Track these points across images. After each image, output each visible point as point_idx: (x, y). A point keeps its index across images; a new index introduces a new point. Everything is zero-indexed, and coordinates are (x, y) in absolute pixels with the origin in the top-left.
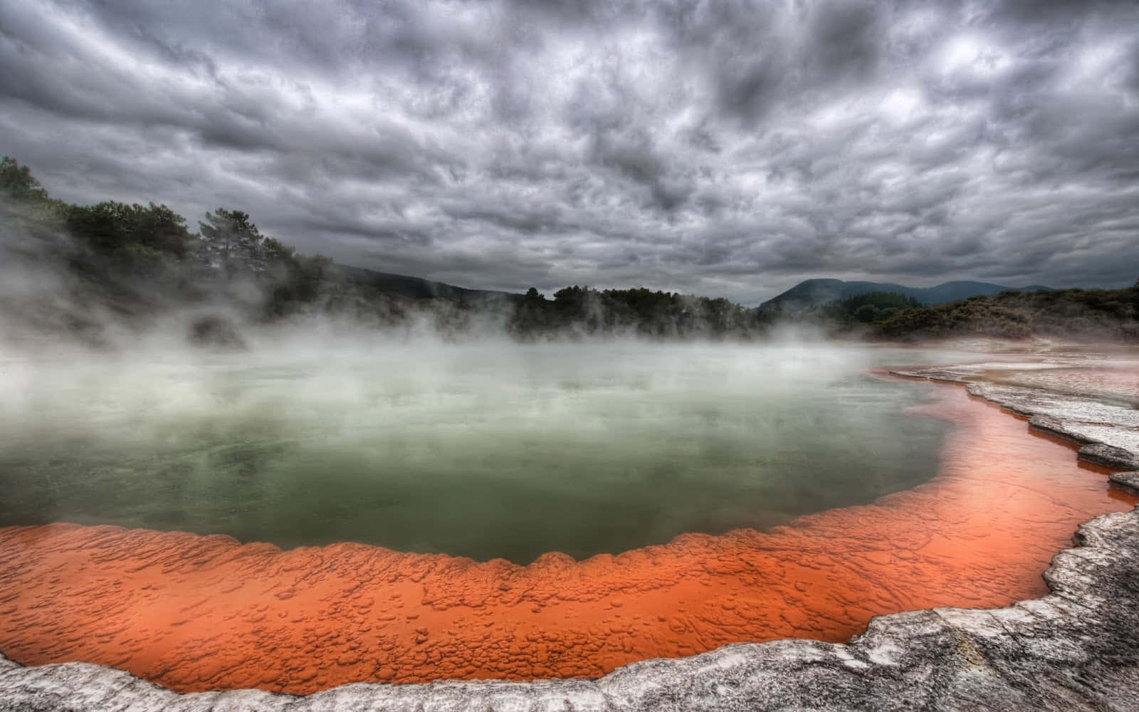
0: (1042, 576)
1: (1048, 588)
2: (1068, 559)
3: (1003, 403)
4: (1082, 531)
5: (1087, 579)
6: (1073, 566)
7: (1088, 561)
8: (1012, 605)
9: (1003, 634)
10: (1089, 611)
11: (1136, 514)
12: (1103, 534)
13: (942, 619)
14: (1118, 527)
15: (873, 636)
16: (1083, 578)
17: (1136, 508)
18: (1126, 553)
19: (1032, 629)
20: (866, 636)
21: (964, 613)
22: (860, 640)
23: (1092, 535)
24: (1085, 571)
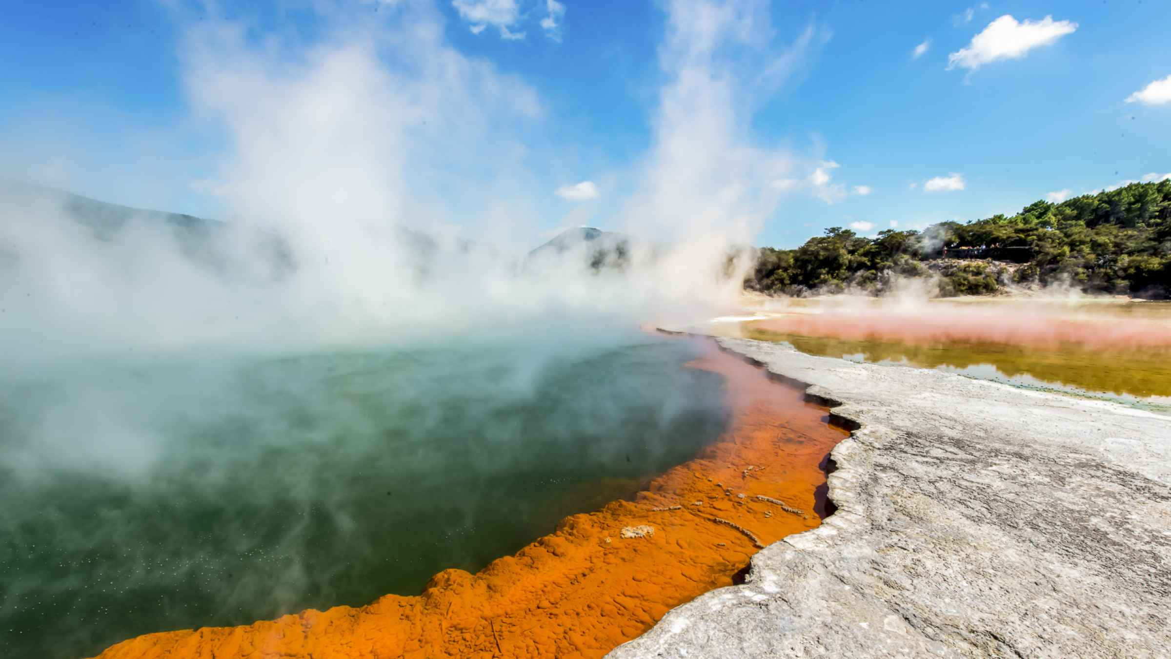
1: (833, 506)
2: (833, 481)
4: (832, 458)
5: (851, 494)
6: (840, 486)
7: (846, 480)
9: (827, 547)
10: (860, 517)
11: (854, 439)
12: (844, 457)
13: (791, 545)
14: (850, 451)
15: (759, 572)
16: (848, 494)
17: (852, 435)
18: (861, 470)
19: (840, 539)
20: (755, 573)
21: (800, 537)
22: (752, 578)
23: (839, 459)
24: (847, 488)
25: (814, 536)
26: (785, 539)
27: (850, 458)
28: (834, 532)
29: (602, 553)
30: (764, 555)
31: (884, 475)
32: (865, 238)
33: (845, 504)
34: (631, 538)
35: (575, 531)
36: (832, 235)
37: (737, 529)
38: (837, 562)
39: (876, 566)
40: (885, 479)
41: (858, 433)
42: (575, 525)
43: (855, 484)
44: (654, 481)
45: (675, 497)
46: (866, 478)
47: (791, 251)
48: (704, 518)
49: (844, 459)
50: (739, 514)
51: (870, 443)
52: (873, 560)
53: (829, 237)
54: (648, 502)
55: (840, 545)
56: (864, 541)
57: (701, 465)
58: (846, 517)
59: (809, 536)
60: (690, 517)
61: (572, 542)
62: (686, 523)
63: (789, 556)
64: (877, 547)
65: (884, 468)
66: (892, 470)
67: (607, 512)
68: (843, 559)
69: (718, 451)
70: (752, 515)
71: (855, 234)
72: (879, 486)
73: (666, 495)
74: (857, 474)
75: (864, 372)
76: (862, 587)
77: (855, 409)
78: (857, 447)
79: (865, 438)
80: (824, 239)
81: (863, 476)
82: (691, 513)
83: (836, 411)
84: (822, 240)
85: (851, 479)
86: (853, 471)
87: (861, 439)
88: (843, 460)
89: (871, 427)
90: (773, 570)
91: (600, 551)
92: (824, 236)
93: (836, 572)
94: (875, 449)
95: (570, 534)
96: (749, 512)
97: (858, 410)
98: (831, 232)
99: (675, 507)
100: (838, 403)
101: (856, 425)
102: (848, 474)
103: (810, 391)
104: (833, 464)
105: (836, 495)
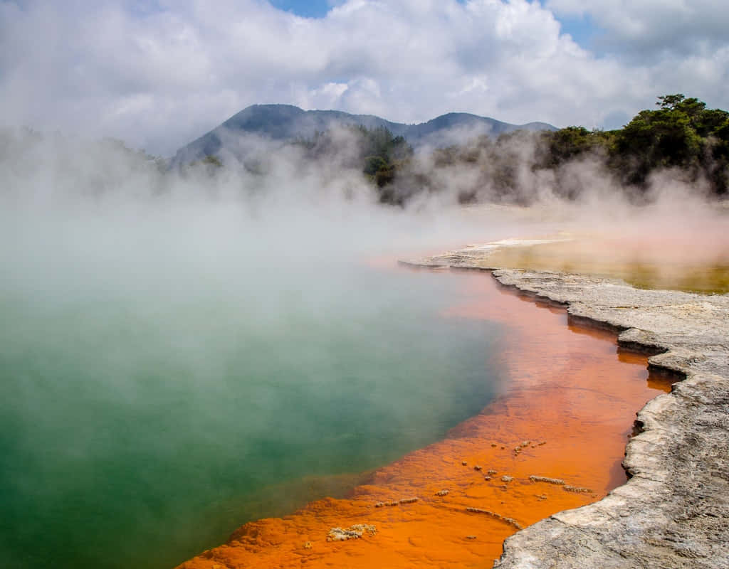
0: (622, 465)
1: (629, 474)
2: (637, 445)
3: (537, 293)
4: (639, 419)
5: (653, 459)
6: (641, 450)
7: (651, 444)
8: (608, 495)
9: (609, 520)
10: (661, 484)
11: (675, 394)
12: (656, 417)
13: (561, 522)
14: (664, 409)
15: (512, 555)
16: (651, 459)
17: (673, 388)
18: (674, 430)
19: (627, 509)
20: (507, 556)
21: (576, 512)
22: (503, 562)
23: (647, 419)
24: (650, 452)
25: (592, 510)
26: (554, 516)
27: (664, 418)
28: (623, 503)
29: (299, 561)
30: (523, 536)
31: (707, 435)
32: (718, 110)
33: (643, 470)
34: (342, 540)
35: (259, 539)
36: (670, 106)
37: (496, 517)
38: (620, 536)
39: (670, 537)
40: (706, 439)
41: (681, 386)
42: (260, 532)
43: (664, 448)
44: (381, 470)
45: (411, 488)
46: (680, 441)
47: (612, 132)
48: (450, 510)
49: (655, 419)
50: (501, 501)
51: (696, 397)
52: (668, 531)
53: (666, 110)
54: (369, 497)
55: (627, 516)
56: (660, 510)
57: (453, 445)
58: (641, 485)
59: (588, 510)
60: (429, 509)
61: (255, 552)
62: (424, 517)
63: (556, 533)
64: (677, 517)
65: (708, 427)
66: (719, 429)
67: (307, 513)
68: (628, 532)
69: (480, 427)
70: (520, 499)
71: (704, 104)
72: (697, 448)
73: (398, 487)
74: (668, 435)
75: (708, 306)
76: (646, 559)
77: (685, 356)
78: (676, 403)
79: (690, 391)
80: (658, 113)
81: (676, 437)
82: (431, 505)
83: (656, 360)
84: (658, 115)
85: (659, 441)
86: (662, 432)
87: (684, 394)
88: (653, 420)
89: (701, 377)
90: (533, 549)
91: (295, 559)
92: (659, 108)
93: (617, 547)
94: (701, 405)
95: (252, 543)
96: (515, 497)
97: (688, 357)
98: (667, 102)
99: (409, 499)
100: (663, 350)
101: (682, 376)
102: (656, 436)
103: (624, 336)
104: (639, 427)
105: (634, 461)
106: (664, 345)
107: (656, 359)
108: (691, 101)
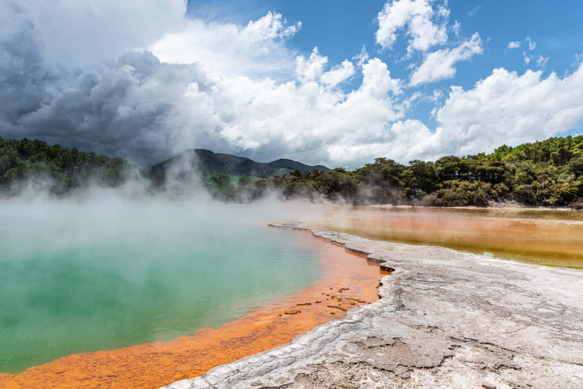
2: (381, 289)
4: (381, 282)
6: (383, 291)
7: (386, 289)
8: (375, 302)
9: (377, 308)
10: (392, 299)
12: (386, 282)
14: (388, 280)
15: (350, 315)
16: (387, 293)
17: (390, 274)
18: (393, 286)
20: (348, 315)
21: (366, 305)
23: (383, 282)
24: (386, 291)
25: (372, 305)
26: (360, 306)
27: (390, 282)
30: (351, 311)
33: (385, 296)
37: (339, 308)
41: (393, 273)
43: (391, 291)
46: (396, 289)
51: (399, 277)
53: (377, 164)
55: (382, 308)
56: (392, 307)
58: (385, 300)
59: (370, 305)
63: (361, 310)
65: (405, 286)
74: (391, 287)
77: (393, 264)
78: (392, 278)
79: (397, 275)
80: (374, 165)
81: (394, 288)
85: (389, 289)
86: (389, 286)
87: (395, 275)
89: (400, 271)
92: (374, 163)
94: (401, 279)
98: (377, 161)
100: (384, 262)
101: (393, 270)
102: (386, 286)
103: (369, 256)
104: (381, 284)
105: (381, 294)
106: (384, 260)
107: (382, 264)
108: (390, 160)
